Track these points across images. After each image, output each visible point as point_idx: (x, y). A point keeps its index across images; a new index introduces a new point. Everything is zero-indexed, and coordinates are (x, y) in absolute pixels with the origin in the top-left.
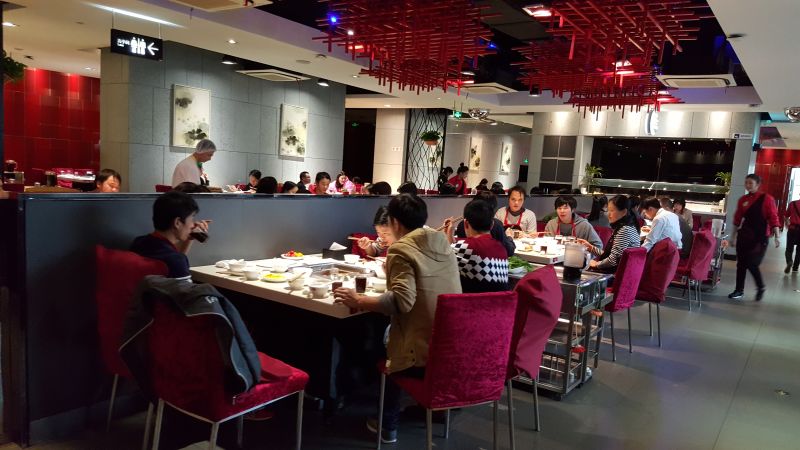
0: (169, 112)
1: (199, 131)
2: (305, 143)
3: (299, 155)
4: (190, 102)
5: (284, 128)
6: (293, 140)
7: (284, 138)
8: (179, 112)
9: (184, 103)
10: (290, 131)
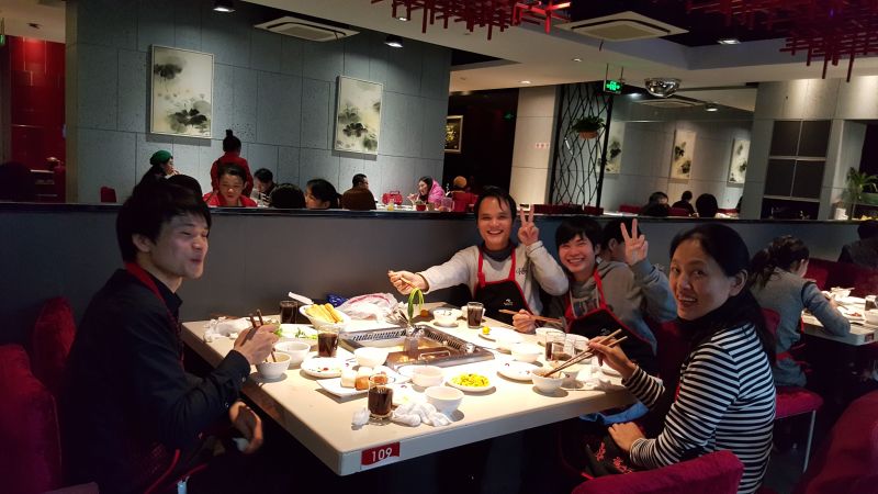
0: (144, 85)
1: (194, 112)
2: (377, 134)
3: (367, 151)
4: (180, 71)
5: (341, 111)
6: (357, 129)
7: (342, 126)
8: (159, 85)
9: (169, 71)
10: (351, 115)
